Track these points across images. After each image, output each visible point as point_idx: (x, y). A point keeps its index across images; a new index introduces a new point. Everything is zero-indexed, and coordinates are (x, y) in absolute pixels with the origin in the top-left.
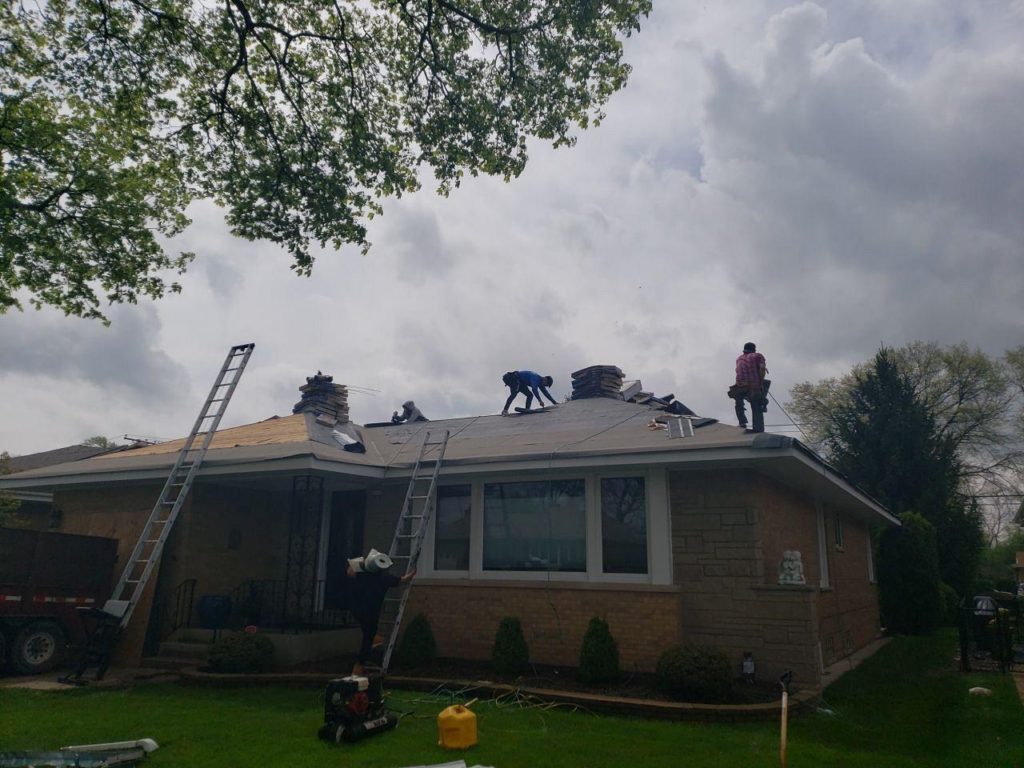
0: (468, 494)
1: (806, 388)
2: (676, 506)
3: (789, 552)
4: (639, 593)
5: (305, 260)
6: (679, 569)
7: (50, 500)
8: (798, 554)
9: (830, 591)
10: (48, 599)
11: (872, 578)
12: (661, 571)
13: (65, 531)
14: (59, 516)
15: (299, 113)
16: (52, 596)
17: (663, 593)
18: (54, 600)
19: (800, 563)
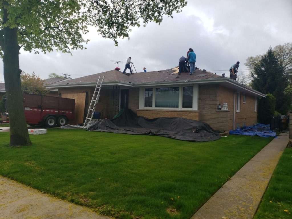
0: (152, 90)
1: (251, 58)
2: (200, 93)
3: (225, 103)
4: (190, 112)
5: (116, 42)
6: (199, 107)
7: (58, 91)
8: (227, 103)
9: (240, 113)
10: (63, 112)
11: (256, 111)
12: (195, 107)
13: (62, 97)
14: (60, 94)
15: (114, 6)
16: (63, 111)
17: (195, 112)
18: (64, 112)
19: (227, 105)
